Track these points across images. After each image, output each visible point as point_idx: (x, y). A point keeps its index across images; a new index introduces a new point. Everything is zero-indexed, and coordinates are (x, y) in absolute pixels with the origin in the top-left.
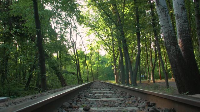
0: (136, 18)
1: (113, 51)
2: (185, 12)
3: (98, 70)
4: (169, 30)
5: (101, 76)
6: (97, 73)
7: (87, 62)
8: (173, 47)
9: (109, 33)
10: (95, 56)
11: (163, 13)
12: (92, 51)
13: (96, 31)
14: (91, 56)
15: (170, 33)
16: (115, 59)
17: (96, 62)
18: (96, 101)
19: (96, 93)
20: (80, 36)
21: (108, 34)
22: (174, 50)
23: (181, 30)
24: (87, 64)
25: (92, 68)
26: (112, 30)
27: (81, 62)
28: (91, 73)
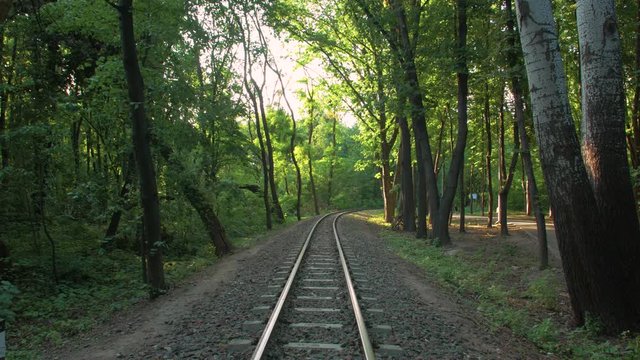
0: (458, 25)
1: (382, 123)
2: (614, 40)
3: (331, 176)
4: (555, 105)
5: (341, 195)
6: (330, 183)
7: (298, 150)
8: (562, 162)
9: (370, 62)
10: (323, 130)
11: (538, 47)
12: (315, 114)
13: (329, 55)
14: (311, 131)
15: (559, 115)
16: (387, 148)
17: (328, 149)
20: (277, 72)
21: (367, 65)
22: (567, 172)
23: (594, 102)
24: (297, 158)
25: (314, 169)
27: (278, 151)
28: (309, 184)
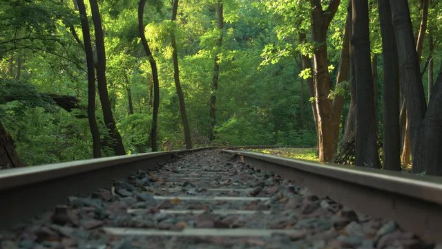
3: (215, 85)
5: (233, 121)
6: (213, 99)
7: (151, 32)
17: (208, 35)
18: (149, 238)
19: (167, 205)
24: (153, 45)
25: (182, 73)
27: (113, 35)
28: (173, 99)
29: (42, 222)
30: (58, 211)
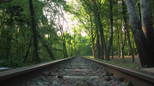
1: (92, 33)
2: (149, 2)
3: (80, 48)
4: (135, 17)
5: (82, 53)
7: (71, 41)
8: (138, 31)
9: (88, 19)
10: (77, 37)
11: (130, 3)
12: (76, 33)
13: (79, 17)
14: (75, 37)
15: (136, 20)
16: (93, 40)
17: (79, 42)
18: (71, 71)
19: (73, 65)
20: (66, 21)
21: (88, 20)
22: (139, 33)
23: (145, 17)
24: (72, 43)
25: (75, 46)
26: (91, 16)
27: (67, 42)
28: (74, 50)
29: (56, 69)
30: (59, 67)
